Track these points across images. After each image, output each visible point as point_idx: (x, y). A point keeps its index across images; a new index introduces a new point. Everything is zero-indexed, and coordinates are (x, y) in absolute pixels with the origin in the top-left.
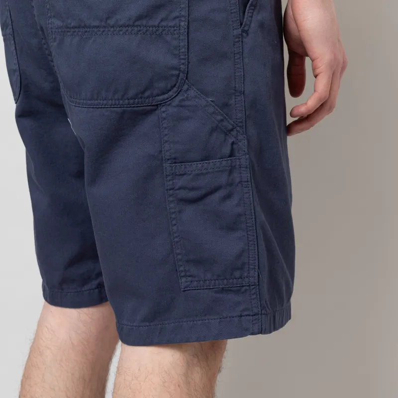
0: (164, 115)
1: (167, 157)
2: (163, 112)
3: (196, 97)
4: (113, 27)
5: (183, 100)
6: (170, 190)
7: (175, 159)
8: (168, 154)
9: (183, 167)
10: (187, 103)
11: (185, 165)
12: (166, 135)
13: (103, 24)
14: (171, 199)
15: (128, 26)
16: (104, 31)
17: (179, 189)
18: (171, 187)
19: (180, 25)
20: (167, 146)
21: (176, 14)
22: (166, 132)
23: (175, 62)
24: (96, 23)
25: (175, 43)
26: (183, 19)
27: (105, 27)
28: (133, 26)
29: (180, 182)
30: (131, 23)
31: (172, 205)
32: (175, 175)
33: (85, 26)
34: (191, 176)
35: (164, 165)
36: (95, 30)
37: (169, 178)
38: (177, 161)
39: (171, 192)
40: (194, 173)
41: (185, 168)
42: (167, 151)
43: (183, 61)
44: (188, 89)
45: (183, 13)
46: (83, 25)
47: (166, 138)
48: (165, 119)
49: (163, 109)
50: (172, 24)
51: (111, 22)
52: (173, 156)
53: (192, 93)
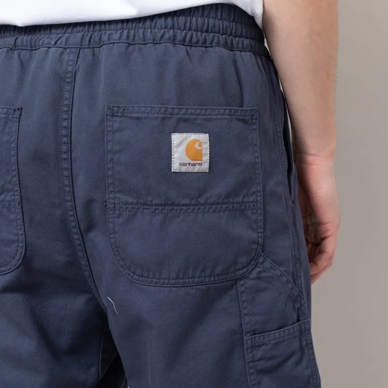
0: (243, 288)
1: (247, 330)
2: (242, 285)
3: (271, 268)
4: (203, 205)
5: (260, 272)
6: (251, 362)
7: (254, 330)
8: (248, 326)
9: (262, 337)
10: (264, 274)
11: (263, 336)
12: (245, 308)
13: (194, 202)
14: (251, 371)
15: (218, 204)
16: (194, 209)
17: (259, 360)
18: (251, 359)
19: (257, 201)
20: (247, 319)
21: (254, 190)
22: (245, 305)
23: (254, 236)
24: (186, 201)
25: (254, 217)
26: (259, 194)
27: (195, 205)
28: (223, 203)
29: (259, 353)
30: (220, 201)
31: (253, 377)
32: (254, 347)
33: (173, 204)
34: (269, 346)
35: (245, 338)
36: (185, 208)
37: (250, 351)
38: (256, 332)
39: (251, 364)
40: (272, 342)
41: (264, 338)
42: (247, 324)
43: (260, 235)
44: (264, 262)
45: (259, 188)
46: (169, 203)
47: (245, 311)
48: (243, 292)
49: (242, 282)
50: (251, 199)
51: (202, 200)
52: (253, 328)
53: (267, 264)
